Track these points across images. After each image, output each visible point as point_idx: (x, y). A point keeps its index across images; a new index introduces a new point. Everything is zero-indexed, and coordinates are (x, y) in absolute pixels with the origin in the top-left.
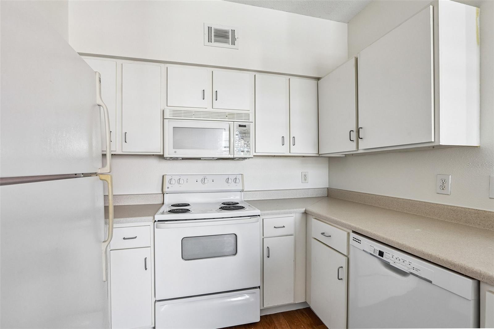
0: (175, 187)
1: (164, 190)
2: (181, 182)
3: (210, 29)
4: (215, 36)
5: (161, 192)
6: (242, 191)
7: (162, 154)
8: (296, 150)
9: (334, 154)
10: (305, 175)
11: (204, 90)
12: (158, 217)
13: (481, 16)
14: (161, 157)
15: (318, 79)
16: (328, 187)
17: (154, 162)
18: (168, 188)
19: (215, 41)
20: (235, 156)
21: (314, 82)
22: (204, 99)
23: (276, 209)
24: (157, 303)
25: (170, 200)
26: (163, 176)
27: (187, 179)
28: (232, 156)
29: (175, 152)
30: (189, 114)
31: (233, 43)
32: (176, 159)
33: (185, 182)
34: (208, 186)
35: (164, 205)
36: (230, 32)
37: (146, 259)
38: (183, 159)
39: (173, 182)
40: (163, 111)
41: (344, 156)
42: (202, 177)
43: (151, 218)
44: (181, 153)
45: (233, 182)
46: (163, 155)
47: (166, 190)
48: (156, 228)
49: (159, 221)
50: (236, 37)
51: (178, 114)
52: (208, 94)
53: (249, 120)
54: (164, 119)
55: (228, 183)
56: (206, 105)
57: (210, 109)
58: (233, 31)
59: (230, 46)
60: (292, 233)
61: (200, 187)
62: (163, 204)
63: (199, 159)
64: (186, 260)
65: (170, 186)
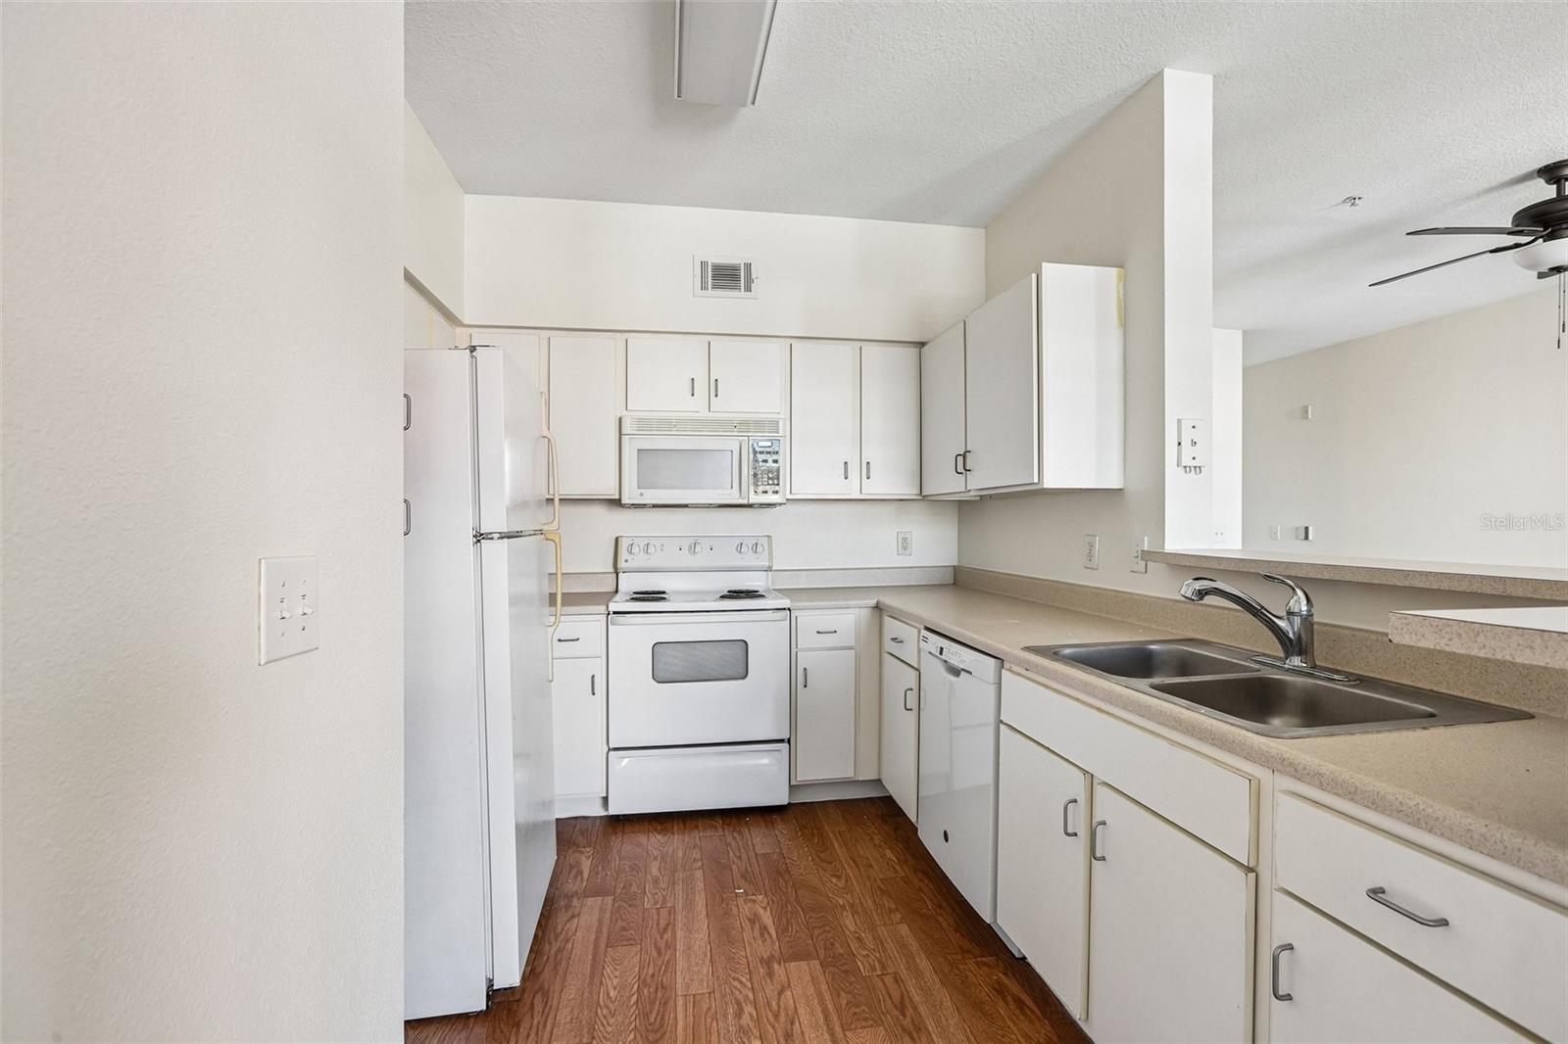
0: (639, 560)
1: (619, 566)
2: (651, 550)
3: (704, 264)
4: (714, 277)
5: (612, 570)
6: (769, 569)
7: (617, 497)
8: (875, 488)
9: (957, 495)
10: (905, 539)
11: (693, 379)
12: (613, 607)
13: (1125, 282)
14: (616, 503)
15: (923, 344)
16: (956, 564)
17: (600, 512)
18: (626, 561)
19: (714, 287)
20: (751, 502)
21: (914, 351)
22: (693, 395)
23: (822, 600)
24: (611, 753)
25: (629, 583)
26: (617, 539)
27: (662, 545)
28: (745, 502)
29: (642, 494)
30: (667, 425)
31: (748, 289)
32: (643, 506)
33: (658, 550)
34: (701, 559)
35: (619, 593)
36: (742, 269)
37: (593, 676)
38: (654, 506)
39: (635, 550)
40: (620, 419)
41: (978, 498)
42: (692, 541)
43: (602, 609)
44: (651, 496)
45: (751, 551)
46: (620, 500)
47: (622, 565)
48: (612, 624)
49: (614, 613)
50: (753, 277)
51: (645, 426)
52: (701, 387)
53: (778, 433)
54: (620, 434)
55: (740, 552)
56: (696, 407)
57: (704, 414)
58: (748, 266)
59: (743, 293)
60: (853, 644)
61: (689, 561)
62: (617, 591)
63: (686, 506)
64: (659, 682)
65: (629, 557)
